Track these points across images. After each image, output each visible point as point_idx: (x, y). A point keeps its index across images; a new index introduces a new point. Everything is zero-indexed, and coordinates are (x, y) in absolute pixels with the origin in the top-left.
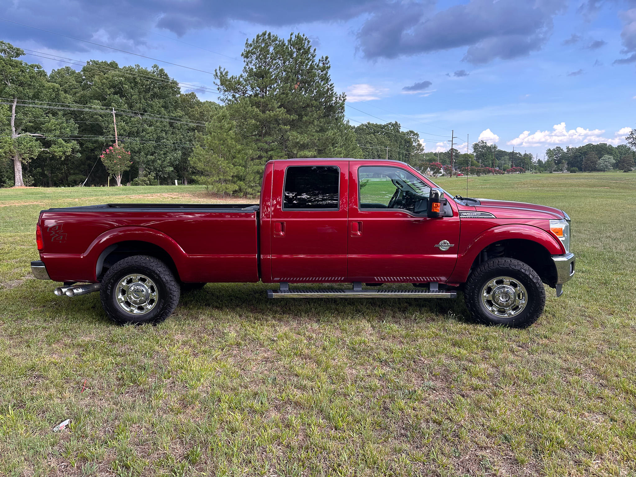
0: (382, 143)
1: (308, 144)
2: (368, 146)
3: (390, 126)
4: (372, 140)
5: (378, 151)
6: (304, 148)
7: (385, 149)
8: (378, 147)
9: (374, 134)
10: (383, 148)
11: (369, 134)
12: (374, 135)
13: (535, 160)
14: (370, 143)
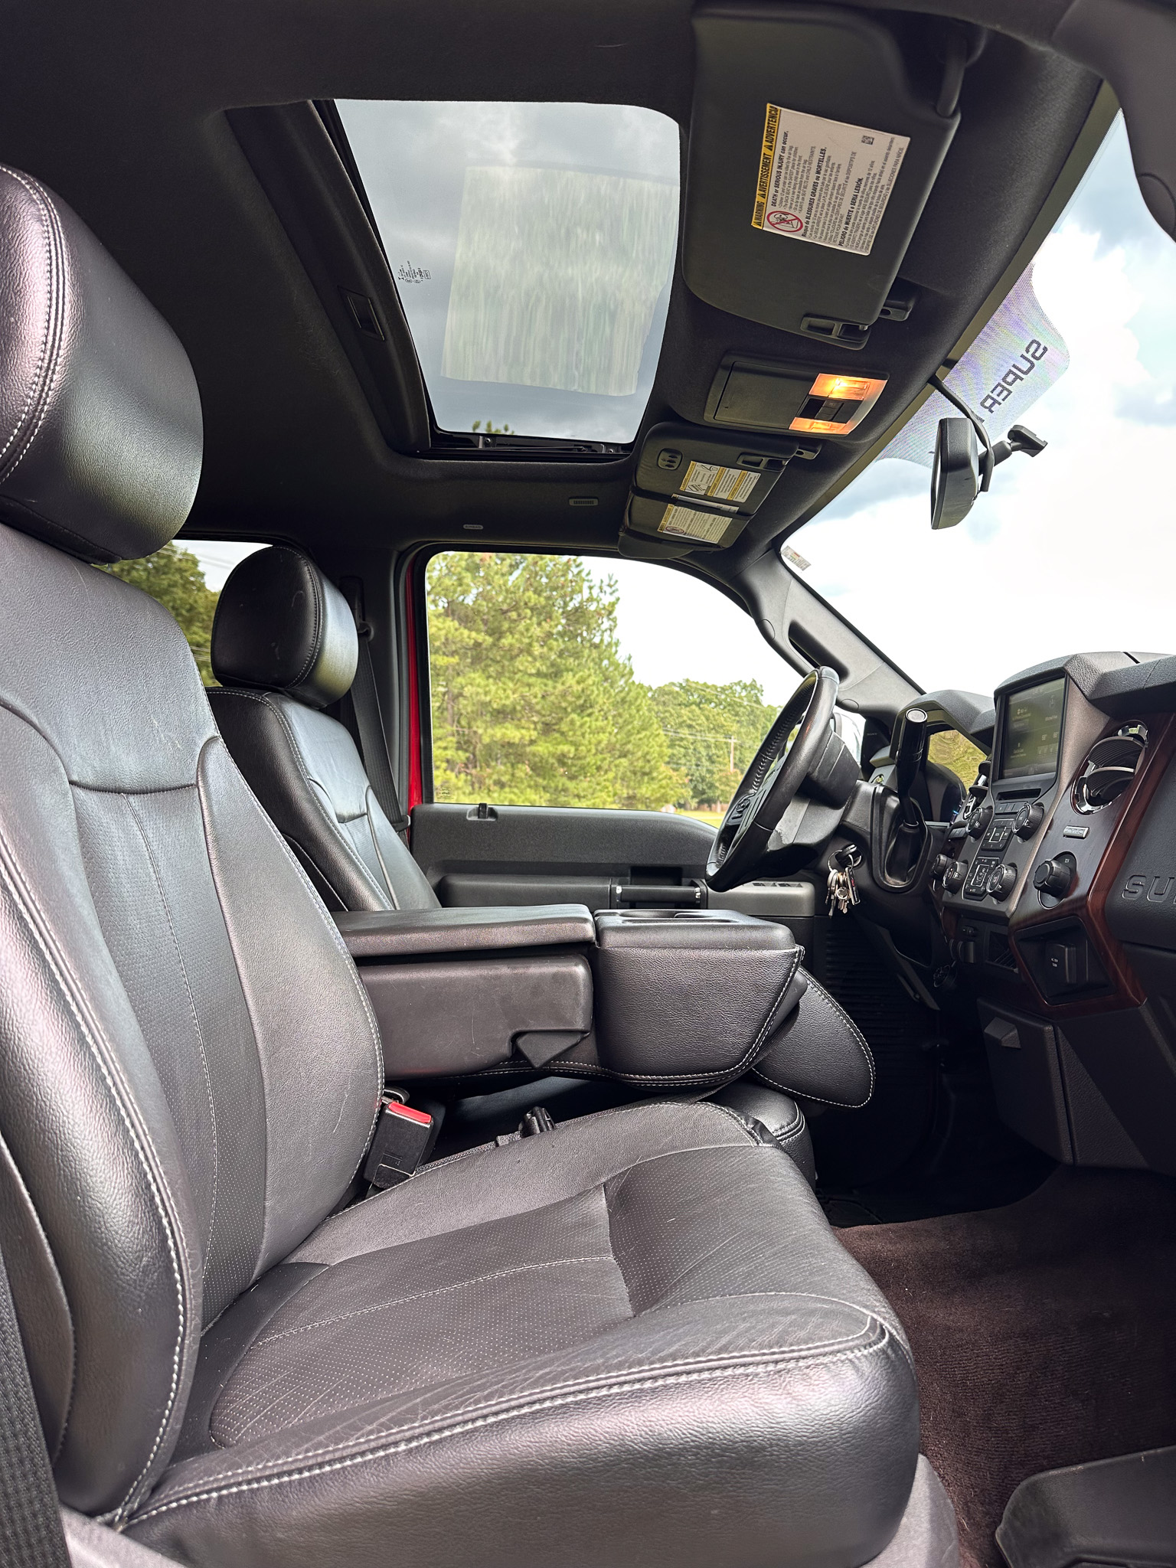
0: (717, 728)
1: (514, 709)
2: (684, 732)
3: (738, 688)
4: (694, 720)
5: (708, 747)
6: (505, 718)
7: (726, 743)
8: (710, 738)
9: (698, 705)
10: (721, 738)
11: (686, 706)
12: (700, 708)
14: (690, 726)
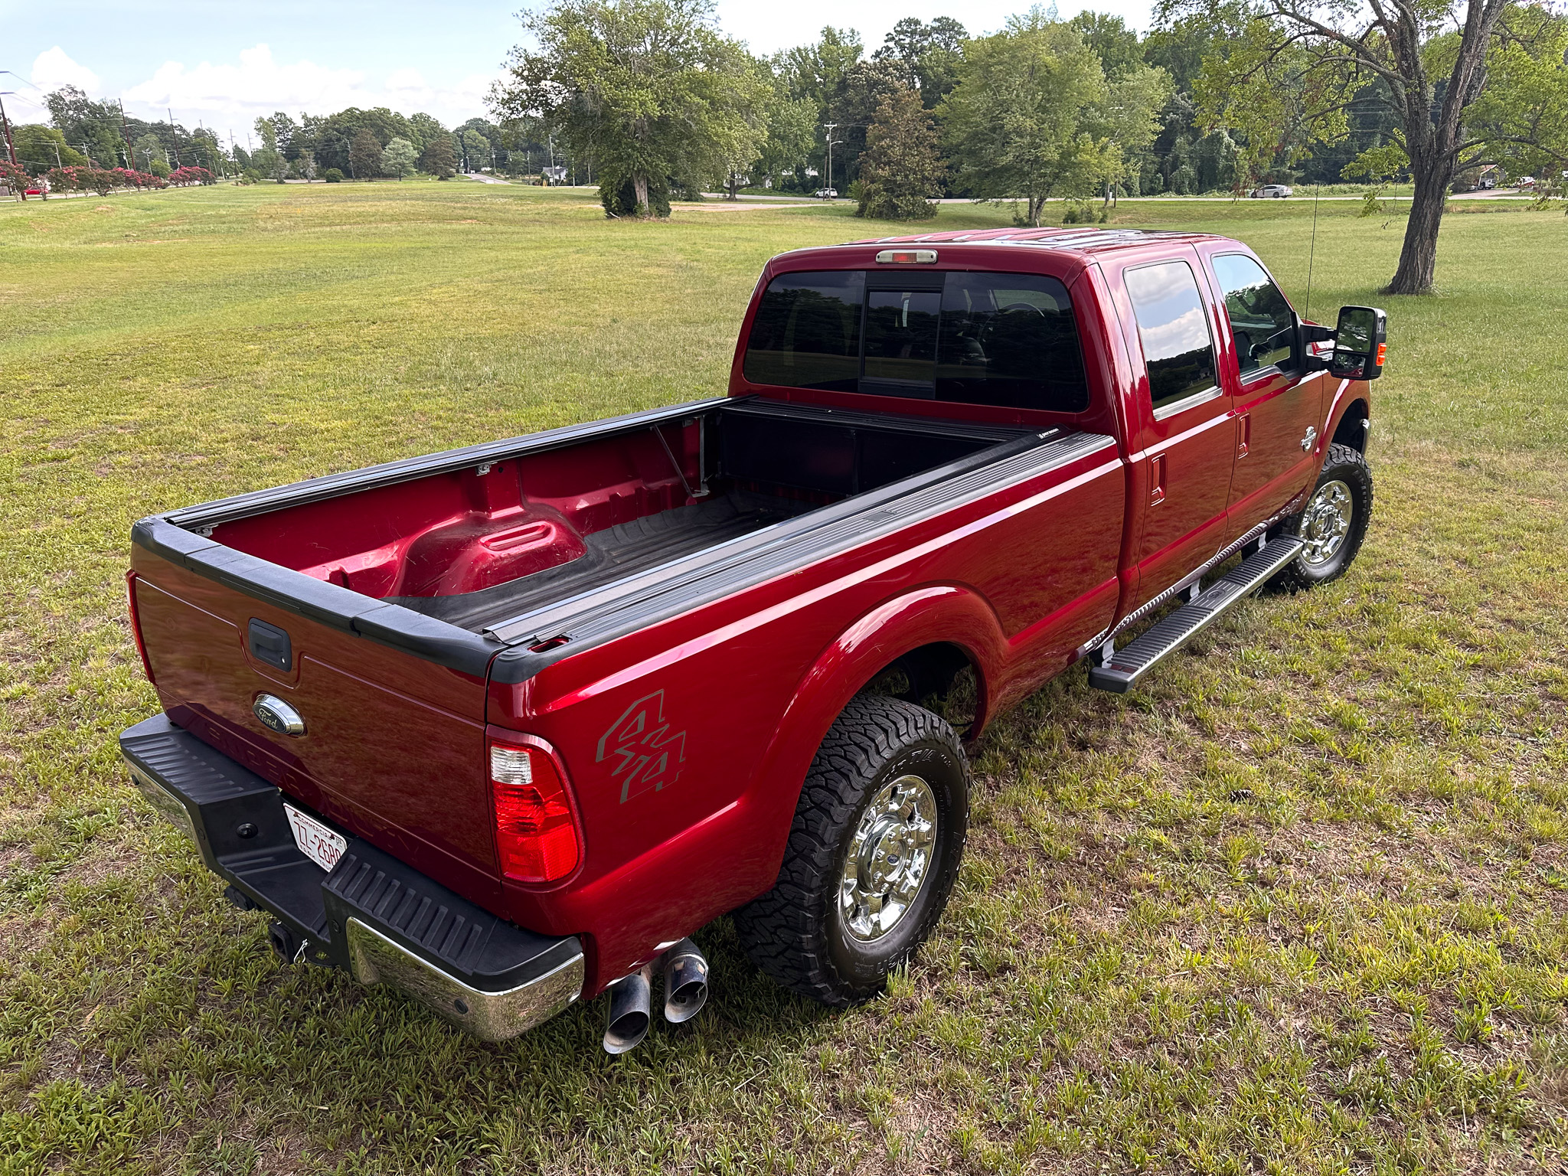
13: (226, 147)
